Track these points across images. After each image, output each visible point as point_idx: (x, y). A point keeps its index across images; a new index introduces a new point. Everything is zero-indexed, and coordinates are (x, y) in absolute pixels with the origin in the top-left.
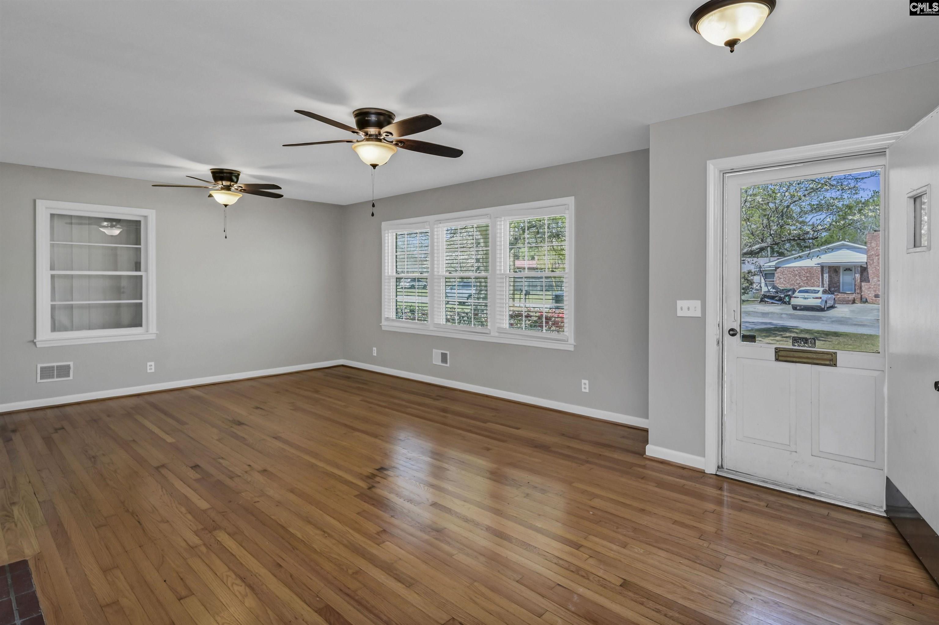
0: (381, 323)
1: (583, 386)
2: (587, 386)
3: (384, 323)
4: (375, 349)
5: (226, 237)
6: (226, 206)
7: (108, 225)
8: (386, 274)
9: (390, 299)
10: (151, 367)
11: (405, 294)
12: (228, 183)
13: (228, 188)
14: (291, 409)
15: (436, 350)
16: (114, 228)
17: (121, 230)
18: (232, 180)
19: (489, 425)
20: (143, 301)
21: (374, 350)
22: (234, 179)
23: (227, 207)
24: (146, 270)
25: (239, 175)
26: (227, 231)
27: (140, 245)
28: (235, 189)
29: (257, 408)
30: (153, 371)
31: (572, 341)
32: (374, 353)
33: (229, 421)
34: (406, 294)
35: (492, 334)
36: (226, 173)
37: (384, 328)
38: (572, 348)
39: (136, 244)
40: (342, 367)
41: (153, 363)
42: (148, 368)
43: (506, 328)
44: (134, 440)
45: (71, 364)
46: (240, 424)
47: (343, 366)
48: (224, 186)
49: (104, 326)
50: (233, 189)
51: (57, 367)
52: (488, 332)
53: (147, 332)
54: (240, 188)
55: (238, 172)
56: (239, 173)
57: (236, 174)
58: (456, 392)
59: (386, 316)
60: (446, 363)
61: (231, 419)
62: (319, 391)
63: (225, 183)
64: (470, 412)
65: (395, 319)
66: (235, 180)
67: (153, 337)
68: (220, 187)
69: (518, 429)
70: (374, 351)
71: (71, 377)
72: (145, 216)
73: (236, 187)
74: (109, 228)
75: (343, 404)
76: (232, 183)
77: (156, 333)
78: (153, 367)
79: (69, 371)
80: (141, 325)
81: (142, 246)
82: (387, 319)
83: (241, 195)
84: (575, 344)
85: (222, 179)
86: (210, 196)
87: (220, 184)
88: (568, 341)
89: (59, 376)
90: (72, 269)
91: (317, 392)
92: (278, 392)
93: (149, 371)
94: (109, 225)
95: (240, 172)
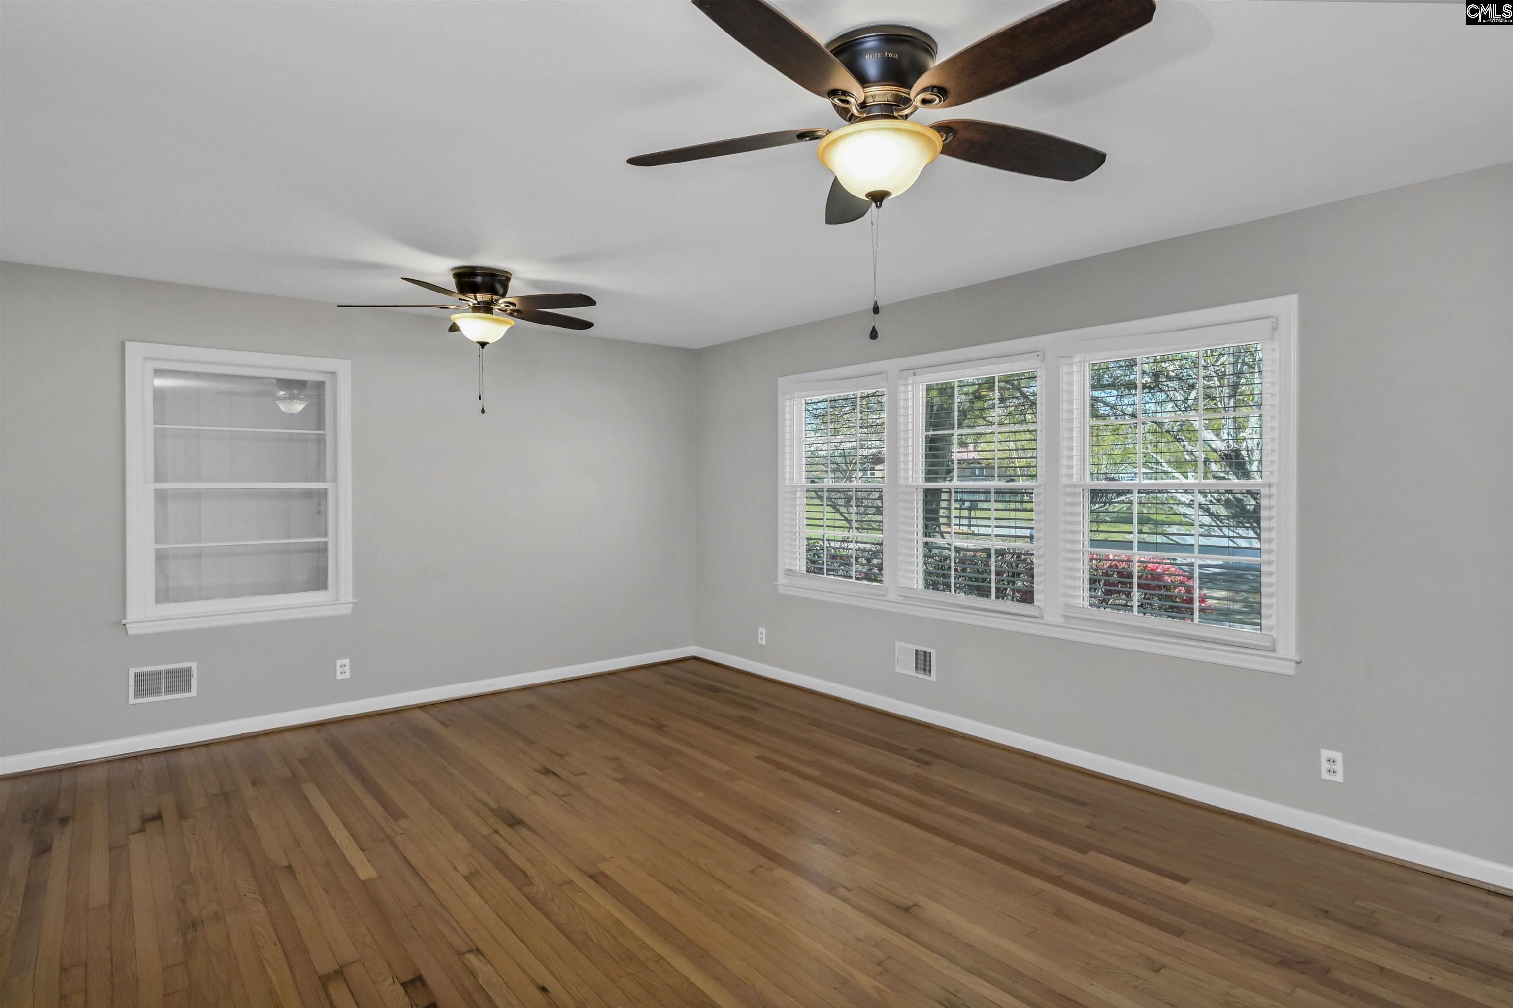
0: (777, 580)
1: (1325, 766)
2: (1339, 767)
3: (781, 579)
4: (762, 630)
5: (483, 411)
6: (483, 344)
7: (285, 395)
8: (787, 482)
9: (795, 533)
10: (343, 669)
11: (827, 523)
12: (487, 297)
13: (486, 308)
14: (616, 780)
15: (903, 644)
16: (295, 401)
17: (307, 403)
18: (494, 291)
19: (1093, 859)
20: (330, 539)
21: (762, 633)
22: (499, 287)
23: (486, 347)
24: (335, 480)
25: (508, 279)
26: (485, 397)
27: (324, 430)
28: (499, 309)
29: (547, 772)
30: (347, 675)
31: (1288, 648)
32: (762, 639)
33: (491, 809)
34: (831, 523)
35: (1048, 619)
36: (483, 275)
37: (782, 591)
38: (1290, 669)
39: (319, 430)
40: (695, 661)
41: (347, 662)
42: (339, 670)
43: (1083, 607)
44: (289, 867)
45: (193, 665)
46: (514, 822)
47: (695, 658)
48: (479, 303)
49: (259, 591)
50: (496, 309)
51: (168, 672)
52: (1036, 613)
53: (337, 600)
54: (512, 307)
55: (507, 272)
56: (508, 275)
57: (504, 278)
58: (956, 739)
59: (787, 567)
60: (928, 671)
61: (494, 805)
62: (664, 726)
63: (480, 297)
64: (1024, 808)
65: (805, 572)
66: (501, 291)
67: (347, 610)
68: (471, 304)
69: (1185, 881)
70: (760, 636)
71: (193, 693)
72: (333, 373)
73: (503, 305)
74: (288, 401)
75: (726, 768)
76: (495, 297)
77: (353, 603)
78: (347, 669)
79: (189, 681)
80: (325, 588)
81: (328, 432)
82: (790, 572)
83: (513, 323)
84: (1297, 659)
85: (474, 288)
86: (454, 328)
87: (471, 300)
88: (1274, 651)
89: (170, 690)
90: (199, 479)
91: (660, 728)
92: (582, 726)
93: (339, 677)
94: (287, 396)
95: (511, 274)
